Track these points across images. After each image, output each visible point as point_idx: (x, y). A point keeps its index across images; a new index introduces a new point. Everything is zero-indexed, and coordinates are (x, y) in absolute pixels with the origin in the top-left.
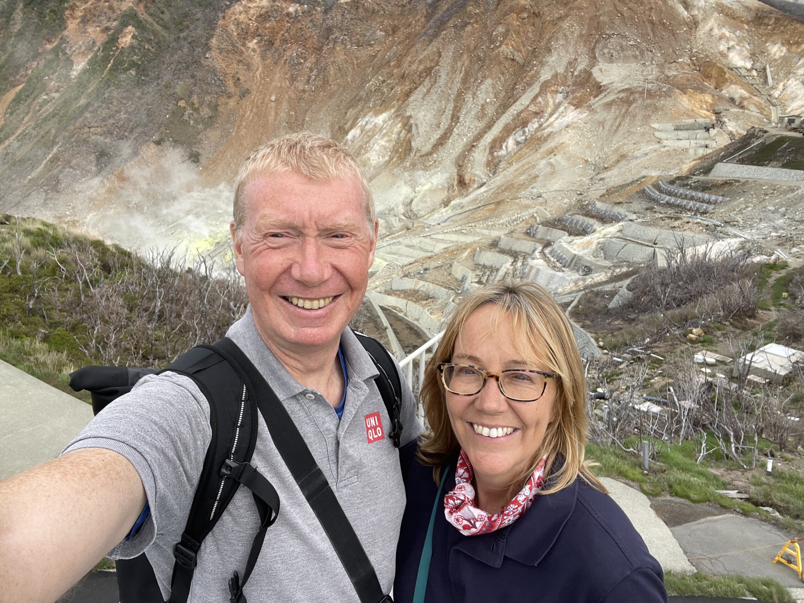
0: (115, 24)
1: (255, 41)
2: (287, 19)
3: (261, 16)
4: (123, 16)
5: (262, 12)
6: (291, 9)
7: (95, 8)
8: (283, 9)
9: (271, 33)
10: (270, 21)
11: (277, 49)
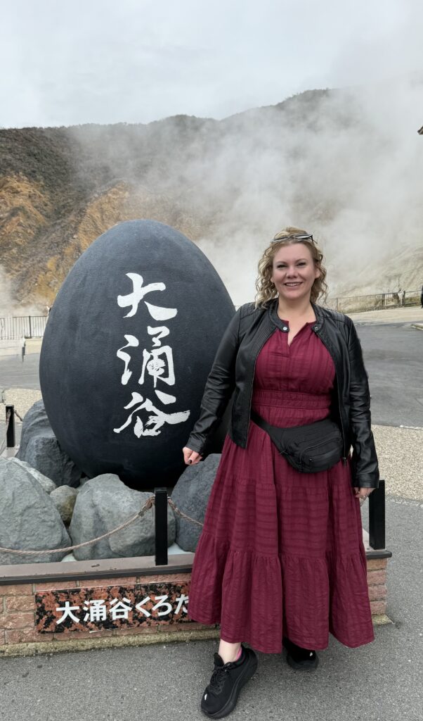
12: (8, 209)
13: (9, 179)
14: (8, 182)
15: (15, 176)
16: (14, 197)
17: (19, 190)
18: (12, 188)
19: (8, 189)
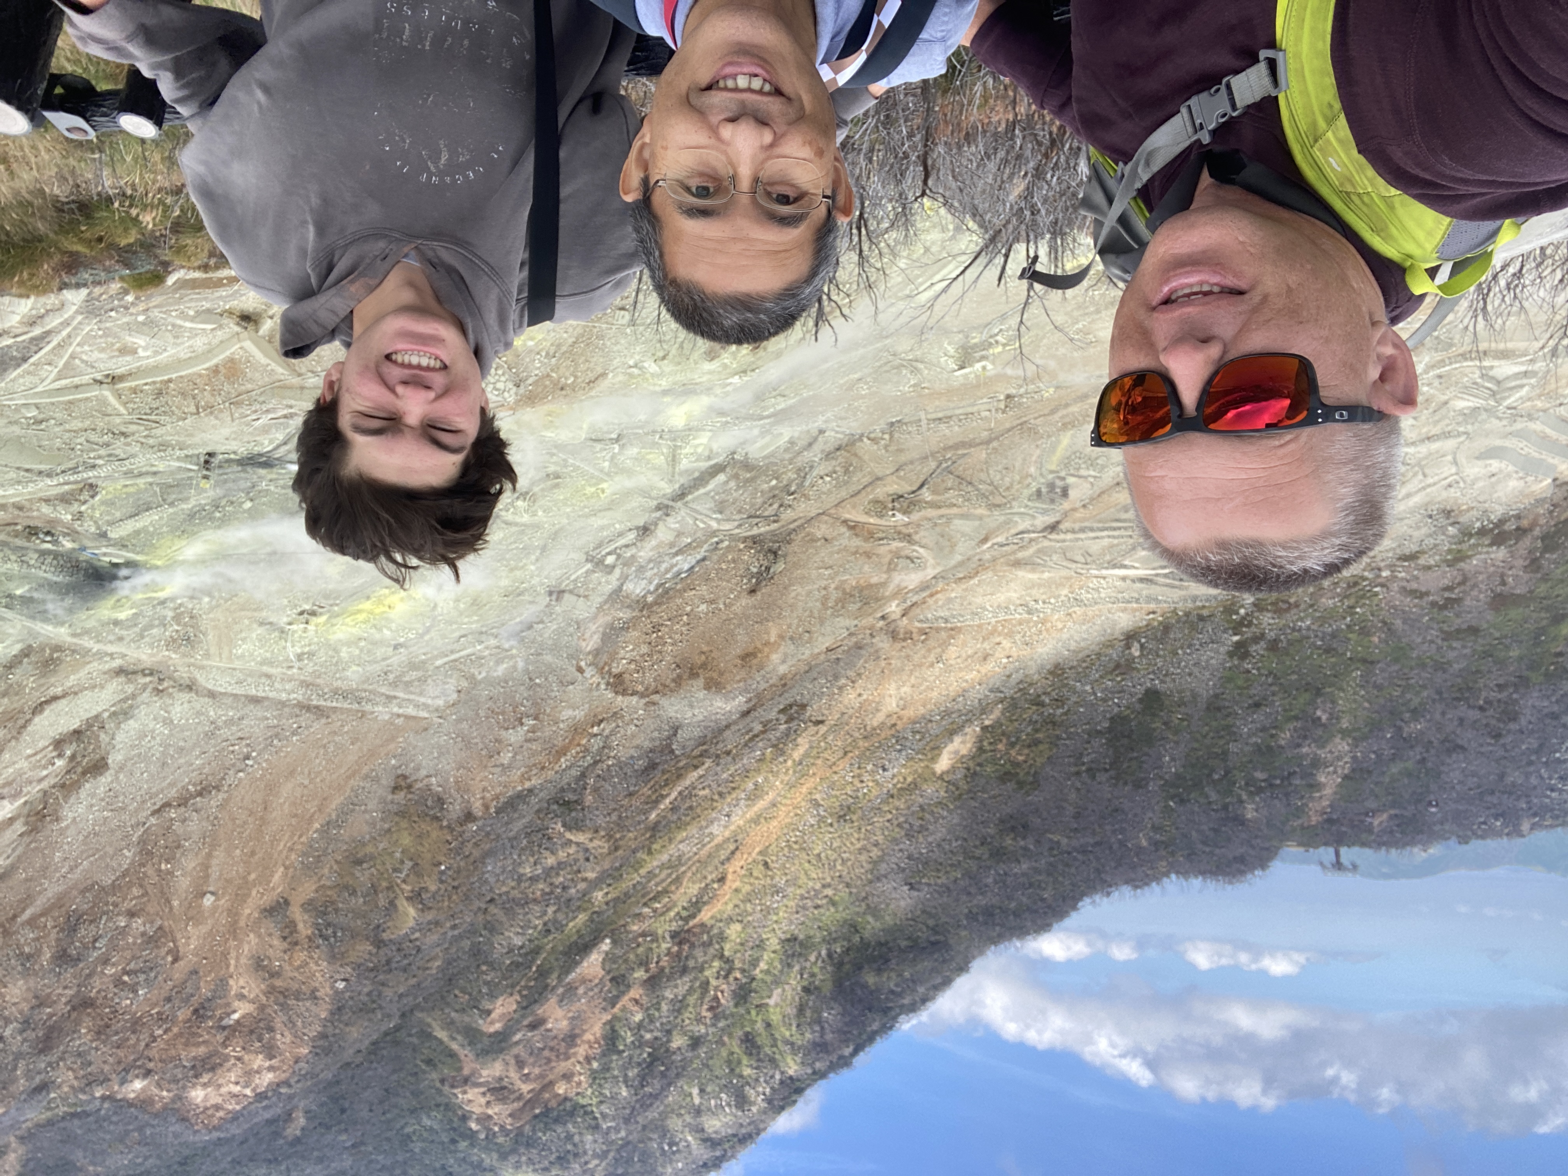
0: (518, 1037)
1: (236, 1016)
2: (151, 1065)
3: (213, 1069)
4: (501, 1051)
5: (210, 1075)
6: (138, 1085)
7: (549, 1061)
8: (159, 1085)
9: (194, 1034)
10: (195, 1058)
11: (186, 1000)
12: (515, 1051)
13: (509, 1121)
14: (510, 1115)
15: (496, 1129)
16: (501, 1079)
17: (489, 1097)
18: (503, 1100)
19: (512, 1097)
